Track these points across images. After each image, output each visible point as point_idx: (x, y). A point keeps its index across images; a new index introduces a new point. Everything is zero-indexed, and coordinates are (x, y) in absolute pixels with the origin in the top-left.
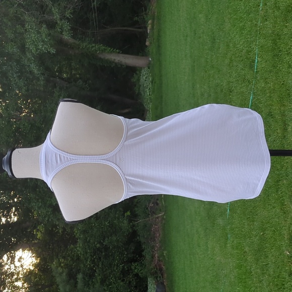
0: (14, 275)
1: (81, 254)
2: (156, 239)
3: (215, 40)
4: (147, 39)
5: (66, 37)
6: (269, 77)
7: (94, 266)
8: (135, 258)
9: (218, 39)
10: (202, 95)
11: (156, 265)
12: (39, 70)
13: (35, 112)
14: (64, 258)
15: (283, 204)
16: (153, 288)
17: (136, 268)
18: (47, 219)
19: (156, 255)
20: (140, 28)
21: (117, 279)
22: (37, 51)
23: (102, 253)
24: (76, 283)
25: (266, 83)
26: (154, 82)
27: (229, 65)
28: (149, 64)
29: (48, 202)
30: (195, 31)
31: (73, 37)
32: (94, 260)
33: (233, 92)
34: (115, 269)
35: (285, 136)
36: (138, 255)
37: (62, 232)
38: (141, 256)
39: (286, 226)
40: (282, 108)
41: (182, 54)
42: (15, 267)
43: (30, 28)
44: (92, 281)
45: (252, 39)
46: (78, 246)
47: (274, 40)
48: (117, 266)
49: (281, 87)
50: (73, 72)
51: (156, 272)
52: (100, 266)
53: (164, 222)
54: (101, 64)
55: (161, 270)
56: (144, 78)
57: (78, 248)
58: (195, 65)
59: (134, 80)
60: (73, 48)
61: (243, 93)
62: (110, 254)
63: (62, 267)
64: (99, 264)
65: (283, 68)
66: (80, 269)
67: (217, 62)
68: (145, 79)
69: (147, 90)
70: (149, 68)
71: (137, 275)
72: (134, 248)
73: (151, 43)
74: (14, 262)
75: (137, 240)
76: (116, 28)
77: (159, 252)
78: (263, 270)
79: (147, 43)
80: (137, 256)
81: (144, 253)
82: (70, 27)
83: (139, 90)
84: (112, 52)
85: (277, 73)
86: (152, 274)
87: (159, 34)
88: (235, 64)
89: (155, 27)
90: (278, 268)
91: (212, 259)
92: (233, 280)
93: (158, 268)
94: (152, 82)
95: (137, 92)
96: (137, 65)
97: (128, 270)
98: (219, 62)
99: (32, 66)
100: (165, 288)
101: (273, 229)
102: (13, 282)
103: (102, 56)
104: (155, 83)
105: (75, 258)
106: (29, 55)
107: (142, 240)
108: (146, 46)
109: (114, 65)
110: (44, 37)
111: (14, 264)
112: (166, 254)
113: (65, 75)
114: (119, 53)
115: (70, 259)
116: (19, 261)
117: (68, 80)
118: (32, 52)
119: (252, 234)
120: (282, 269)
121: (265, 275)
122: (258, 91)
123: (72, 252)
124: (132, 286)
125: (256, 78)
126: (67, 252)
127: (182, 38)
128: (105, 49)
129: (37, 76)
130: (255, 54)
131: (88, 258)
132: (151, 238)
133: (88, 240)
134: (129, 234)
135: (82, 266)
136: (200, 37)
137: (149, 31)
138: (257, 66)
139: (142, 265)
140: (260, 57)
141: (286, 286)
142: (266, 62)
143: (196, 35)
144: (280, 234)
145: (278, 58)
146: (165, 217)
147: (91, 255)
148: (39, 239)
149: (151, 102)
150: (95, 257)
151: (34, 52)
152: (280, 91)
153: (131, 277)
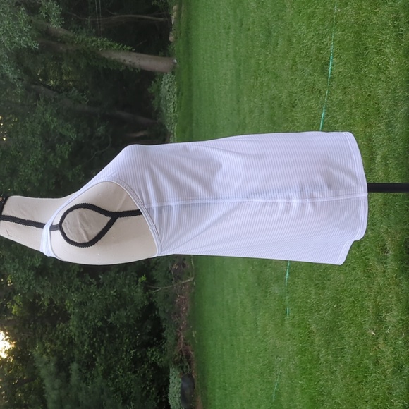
1: (75, 335)
2: (182, 315)
3: (270, 33)
4: (171, 33)
5: (55, 26)
6: (350, 85)
7: (93, 353)
8: (152, 342)
9: (275, 32)
10: (251, 112)
11: (181, 351)
12: (14, 73)
13: (9, 134)
14: (51, 341)
15: (366, 265)
16: (176, 382)
17: (153, 354)
18: (26, 286)
19: (182, 336)
20: (160, 16)
22: (12, 46)
23: (105, 334)
24: (69, 376)
25: (345, 94)
26: (180, 93)
27: (292, 68)
28: (174, 67)
29: (29, 263)
30: (241, 20)
31: (65, 26)
32: (93, 345)
33: (296, 107)
34: (123, 356)
36: (157, 336)
37: (48, 305)
38: (161, 338)
39: (370, 296)
40: (368, 130)
41: (222, 54)
43: (2, 12)
44: (91, 374)
45: (325, 32)
46: (71, 324)
47: (357, 33)
48: (127, 352)
49: (366, 100)
50: (64, 78)
51: (181, 360)
52: (103, 352)
53: (193, 290)
54: (105, 67)
55: (188, 356)
56: (167, 87)
57: (71, 328)
58: (241, 68)
59: (151, 90)
60: (64, 43)
61: (311, 108)
62: (117, 335)
63: (47, 354)
64: (100, 350)
65: (369, 73)
66: (73, 357)
67: (273, 64)
68: (167, 89)
69: (171, 105)
70: (173, 73)
71: (154, 365)
72: (150, 327)
73: (176, 38)
75: (155, 315)
76: (126, 16)
77: (185, 332)
78: (337, 357)
79: (171, 38)
80: (155, 339)
81: (164, 334)
82: (60, 11)
83: (159, 105)
84: (120, 50)
85: (362, 80)
86: (176, 363)
87: (188, 25)
88: (300, 67)
89: (182, 15)
90: (359, 353)
91: (263, 341)
92: (292, 370)
93: (184, 354)
94: (178, 94)
95: (156, 107)
96: (157, 69)
97: (142, 358)
98: (276, 64)
99: (5, 66)
100: (193, 382)
101: (352, 299)
103: (106, 55)
104: (182, 95)
105: (67, 342)
107: (162, 316)
108: (170, 43)
109: (123, 68)
110: (22, 25)
112: (196, 335)
113: (52, 82)
114: (130, 51)
115: (59, 343)
117: (56, 89)
118: (4, 46)
119: (321, 306)
120: (364, 355)
121: (340, 364)
122: (333, 105)
123: (62, 333)
124: (147, 380)
125: (330, 86)
126: (55, 333)
127: (223, 31)
128: (111, 45)
129: (12, 81)
130: (329, 53)
131: (85, 340)
132: (175, 313)
133: (85, 316)
134: (144, 307)
135: (77, 352)
136: (249, 29)
137: (173, 20)
138: (332, 70)
139: (162, 350)
140: (336, 57)
141: (370, 378)
142: (345, 64)
143: (243, 26)
144: (362, 307)
145: (362, 59)
146: (194, 283)
147: (89, 337)
148: (15, 315)
149: (176, 122)
150: (95, 340)
151: (8, 47)
152: (366, 105)
153: (146, 367)
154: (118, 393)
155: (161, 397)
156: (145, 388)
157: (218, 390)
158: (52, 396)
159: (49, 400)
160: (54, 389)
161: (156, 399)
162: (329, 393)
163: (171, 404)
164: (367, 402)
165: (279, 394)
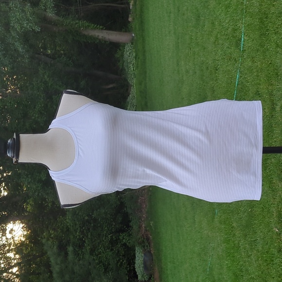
0: (6, 247)
1: (70, 225)
2: (143, 210)
3: (199, 17)
4: (130, 15)
5: (51, 14)
6: (256, 56)
7: (83, 237)
8: (123, 229)
9: (202, 17)
10: (187, 72)
11: (143, 235)
12: (23, 48)
13: (21, 89)
14: (54, 229)
15: (271, 182)
16: (140, 257)
17: (124, 238)
18: (36, 194)
19: (143, 225)
20: (122, 4)
21: (106, 248)
22: (22, 29)
23: (91, 224)
24: (66, 254)
25: (253, 62)
26: (137, 57)
27: (215, 43)
28: (133, 39)
29: (38, 177)
30: (178, 7)
31: (57, 14)
32: (83, 231)
33: (218, 70)
34: (104, 239)
35: (273, 115)
36: (125, 225)
37: (51, 205)
38: (128, 226)
39: (274, 204)
40: (270, 88)
41: (166, 31)
42: (7, 239)
43: (15, 7)
44: (82, 251)
45: (238, 18)
46: (67, 218)
47: (261, 19)
48: (106, 236)
49: (268, 66)
50: (58, 48)
51: (143, 241)
52: (89, 236)
53: (150, 193)
54: (85, 41)
55: (148, 239)
56: (128, 53)
57: (67, 220)
58: (179, 41)
59: (117, 56)
60: (57, 25)
61: (229, 71)
62: (99, 225)
63: (52, 238)
64: (88, 235)
65: (270, 48)
66: (70, 240)
67: (202, 39)
68: (129, 55)
69: (131, 65)
70: (132, 44)
71: (125, 244)
72: (121, 219)
73: (133, 19)
74: (6, 234)
75: (125, 211)
76: (99, 4)
77: (146, 222)
78: (252, 246)
79: (130, 19)
80: (125, 227)
81: (131, 224)
82: (54, 4)
83: (123, 66)
84: (95, 29)
85: (265, 52)
86: (140, 244)
87: (141, 10)
88: (220, 42)
89: (137, 3)
90: (267, 244)
91: (199, 232)
92: (221, 254)
93: (145, 237)
94: (136, 58)
95: (121, 67)
96: (121, 41)
97: (116, 240)
98: (204, 40)
99: (17, 44)
100: (152, 256)
101: (262, 206)
102: (5, 253)
103: (85, 33)
104: (139, 58)
105: (65, 230)
106: (13, 34)
107: (129, 211)
108: (129, 22)
109: (98, 41)
110: (29, 15)
111: (5, 236)
112: (153, 224)
113: (49, 51)
114: (102, 29)
115: (60, 231)
116: (10, 233)
117: (52, 57)
118: (16, 30)
119: (240, 210)
120: (270, 246)
121: (254, 250)
122: (244, 69)
123: (61, 224)
124: (120, 255)
125: (242, 56)
126: (57, 224)
127: (166, 15)
128: (88, 26)
129: (21, 54)
130: (241, 33)
131: (77, 229)
132: (138, 210)
133: (77, 213)
134: (116, 206)
135: (72, 237)
136: (184, 14)
137: (131, 7)
138: (243, 45)
139: (130, 235)
140: (246, 36)
141: (275, 262)
142: (253, 40)
143: (180, 12)
144: (269, 212)
145: (265, 38)
146: (151, 189)
147: (80, 227)
148: (29, 212)
149: (135, 77)
150: (84, 228)
151: (19, 30)
152: (268, 70)
153: (119, 246)
154: (101, 265)
155: (130, 266)
156: (119, 260)
157: (169, 264)
158: (56, 269)
159: (54, 272)
160: (57, 264)
161: (126, 268)
162: (247, 270)
163: (137, 271)
164: (274, 278)
165: (211, 269)
